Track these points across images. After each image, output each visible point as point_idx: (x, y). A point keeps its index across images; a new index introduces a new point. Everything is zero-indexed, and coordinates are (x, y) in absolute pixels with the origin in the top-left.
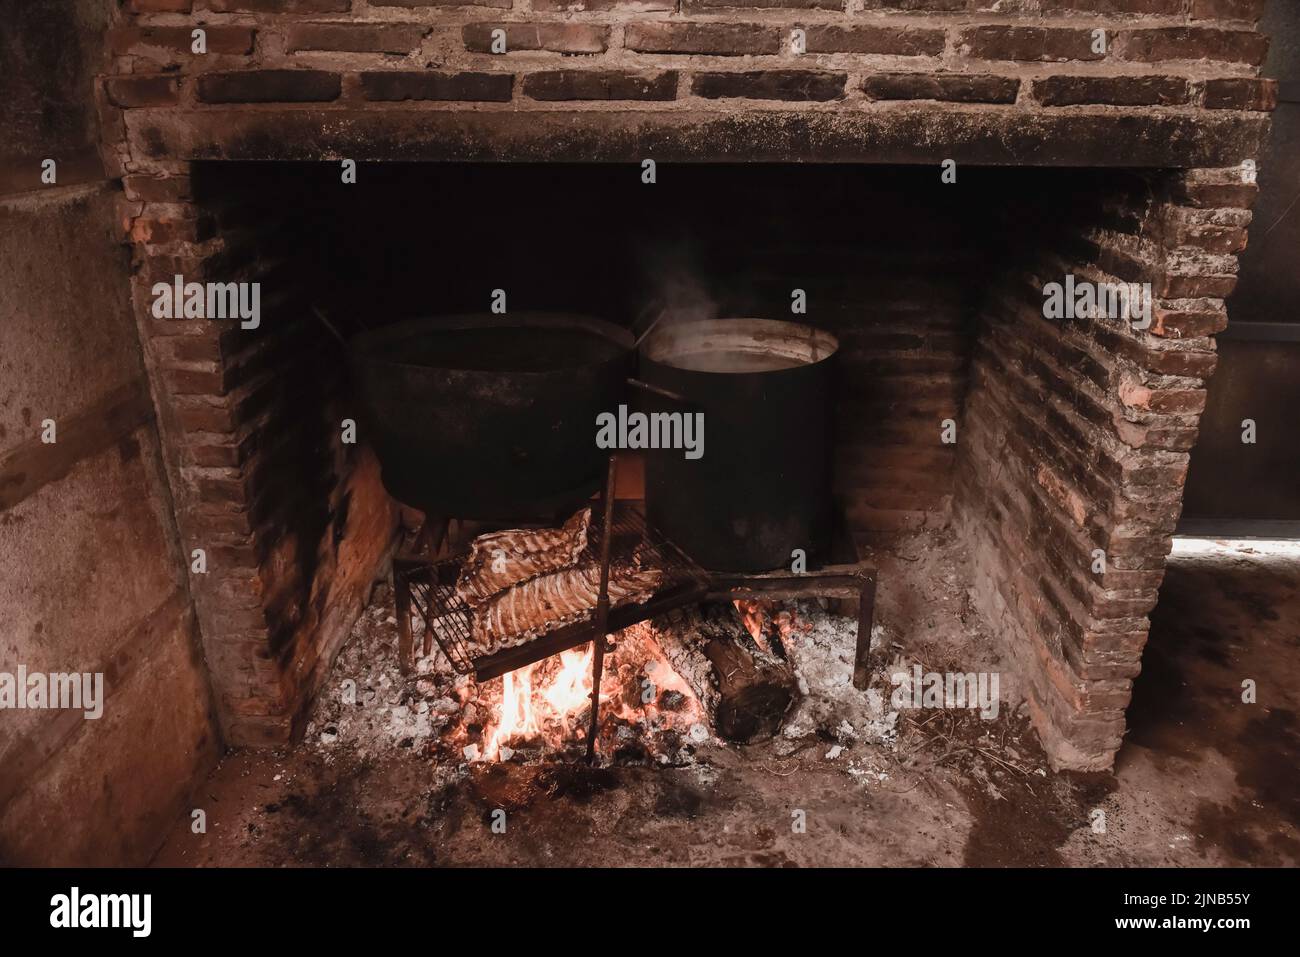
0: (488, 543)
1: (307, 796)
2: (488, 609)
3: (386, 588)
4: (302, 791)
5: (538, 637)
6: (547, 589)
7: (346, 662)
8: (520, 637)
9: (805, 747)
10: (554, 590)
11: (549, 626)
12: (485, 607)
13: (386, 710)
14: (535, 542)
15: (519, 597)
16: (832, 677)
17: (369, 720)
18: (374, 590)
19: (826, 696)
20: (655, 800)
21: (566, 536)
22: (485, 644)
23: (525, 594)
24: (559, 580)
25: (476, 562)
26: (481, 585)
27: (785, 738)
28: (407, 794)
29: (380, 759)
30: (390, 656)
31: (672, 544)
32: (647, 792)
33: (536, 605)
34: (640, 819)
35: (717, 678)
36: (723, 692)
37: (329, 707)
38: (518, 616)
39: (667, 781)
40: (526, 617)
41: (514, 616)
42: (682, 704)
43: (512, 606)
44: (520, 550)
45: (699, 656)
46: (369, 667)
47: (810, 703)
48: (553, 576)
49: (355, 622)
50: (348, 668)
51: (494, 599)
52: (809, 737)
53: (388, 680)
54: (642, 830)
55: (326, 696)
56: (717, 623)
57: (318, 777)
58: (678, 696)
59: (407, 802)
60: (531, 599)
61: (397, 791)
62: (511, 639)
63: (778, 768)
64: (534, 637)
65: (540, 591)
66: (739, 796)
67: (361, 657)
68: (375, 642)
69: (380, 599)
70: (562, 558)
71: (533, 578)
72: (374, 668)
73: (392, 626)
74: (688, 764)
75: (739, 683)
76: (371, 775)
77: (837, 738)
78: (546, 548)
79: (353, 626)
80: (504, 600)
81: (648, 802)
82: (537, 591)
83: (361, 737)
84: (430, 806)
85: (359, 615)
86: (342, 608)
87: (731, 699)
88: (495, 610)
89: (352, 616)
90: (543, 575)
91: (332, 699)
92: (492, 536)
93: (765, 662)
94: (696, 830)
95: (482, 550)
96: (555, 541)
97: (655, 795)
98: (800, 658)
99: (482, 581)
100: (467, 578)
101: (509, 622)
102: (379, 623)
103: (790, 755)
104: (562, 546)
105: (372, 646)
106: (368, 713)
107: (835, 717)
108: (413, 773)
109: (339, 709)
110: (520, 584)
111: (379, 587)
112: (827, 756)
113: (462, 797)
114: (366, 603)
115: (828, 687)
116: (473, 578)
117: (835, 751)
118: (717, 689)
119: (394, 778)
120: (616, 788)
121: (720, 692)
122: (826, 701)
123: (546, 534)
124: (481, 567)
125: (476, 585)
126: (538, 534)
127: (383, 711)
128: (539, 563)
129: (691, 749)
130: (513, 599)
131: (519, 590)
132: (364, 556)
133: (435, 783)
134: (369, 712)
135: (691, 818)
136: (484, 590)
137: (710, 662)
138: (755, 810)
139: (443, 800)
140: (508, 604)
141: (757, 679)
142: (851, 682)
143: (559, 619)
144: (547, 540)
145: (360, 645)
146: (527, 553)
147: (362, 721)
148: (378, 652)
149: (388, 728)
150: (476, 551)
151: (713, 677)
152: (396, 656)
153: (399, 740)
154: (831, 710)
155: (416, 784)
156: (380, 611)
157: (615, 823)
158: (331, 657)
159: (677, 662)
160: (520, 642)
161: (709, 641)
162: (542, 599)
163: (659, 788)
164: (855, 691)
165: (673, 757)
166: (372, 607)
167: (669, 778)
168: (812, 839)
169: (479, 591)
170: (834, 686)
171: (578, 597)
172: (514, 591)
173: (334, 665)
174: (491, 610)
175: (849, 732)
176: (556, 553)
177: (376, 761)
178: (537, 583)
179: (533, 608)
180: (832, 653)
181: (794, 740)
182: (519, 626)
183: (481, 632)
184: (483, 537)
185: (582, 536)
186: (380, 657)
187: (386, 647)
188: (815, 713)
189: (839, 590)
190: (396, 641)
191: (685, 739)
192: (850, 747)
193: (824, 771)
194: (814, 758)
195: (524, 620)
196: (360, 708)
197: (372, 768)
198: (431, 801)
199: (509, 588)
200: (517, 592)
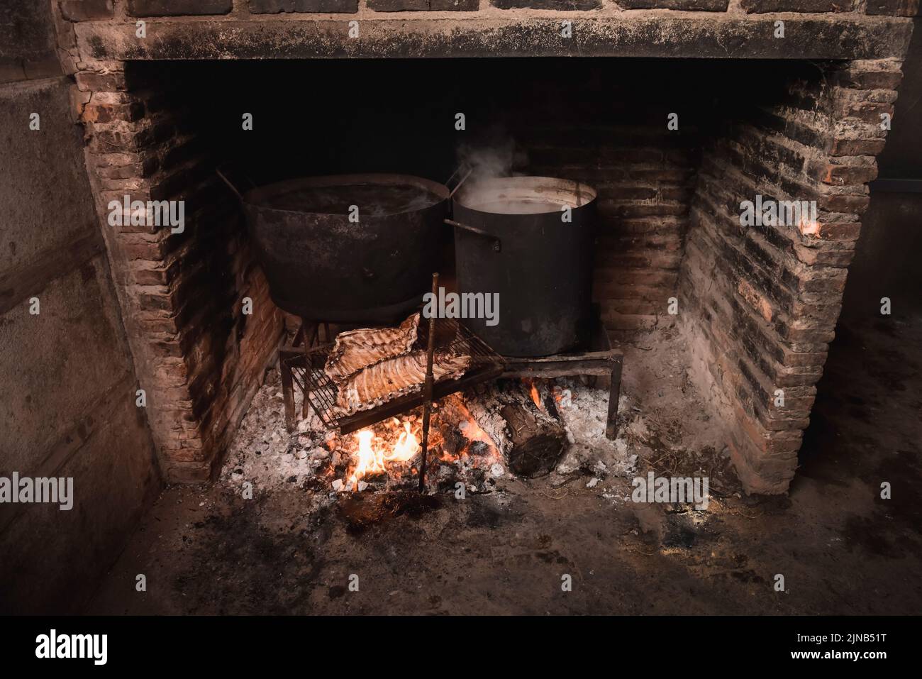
0: (347, 338)
1: (223, 516)
2: (347, 384)
3: (274, 373)
4: (220, 513)
5: (384, 403)
6: (390, 370)
7: (248, 424)
8: (370, 403)
9: (572, 479)
10: (395, 371)
12: (345, 382)
13: (277, 457)
14: (380, 338)
15: (370, 375)
16: (591, 431)
17: (265, 464)
18: (266, 374)
19: (587, 444)
20: (468, 517)
21: (402, 333)
22: (346, 408)
23: (374, 373)
24: (398, 363)
25: (338, 352)
26: (342, 367)
27: (558, 474)
28: (294, 514)
29: (274, 490)
30: (279, 419)
31: (477, 338)
32: (462, 511)
33: (382, 381)
34: (457, 529)
35: (511, 432)
36: (515, 441)
37: (237, 456)
38: (369, 388)
39: (475, 503)
40: (375, 390)
42: (486, 450)
43: (365, 381)
44: (370, 343)
45: (497, 417)
46: (264, 428)
47: (575, 449)
48: (394, 361)
49: (253, 397)
50: (249, 429)
52: (575, 472)
53: (278, 436)
54: (458, 536)
55: (234, 448)
56: (510, 394)
57: (230, 504)
58: (483, 445)
59: (293, 520)
61: (286, 512)
62: (364, 405)
63: (554, 494)
64: (381, 403)
65: (384, 371)
66: (527, 513)
67: (258, 421)
68: (268, 409)
69: (271, 380)
70: (399, 348)
71: (379, 362)
72: (267, 428)
73: (280, 400)
74: (490, 492)
75: (526, 435)
76: (267, 501)
77: (595, 473)
78: (388, 341)
79: (252, 398)
80: (359, 377)
81: (462, 517)
82: (382, 371)
83: (260, 476)
84: (310, 522)
85: (256, 391)
86: (244, 387)
87: (519, 447)
88: (353, 384)
89: (251, 392)
90: (387, 359)
91: (239, 449)
93: (544, 421)
94: (496, 536)
95: (342, 343)
96: (395, 337)
97: (467, 513)
98: (568, 418)
99: (343, 364)
100: (332, 362)
101: (363, 393)
102: (271, 397)
103: (562, 485)
104: (399, 340)
105: (266, 413)
106: (265, 459)
107: (593, 459)
108: (297, 500)
109: (244, 456)
110: (370, 366)
111: (270, 372)
112: (588, 485)
113: (332, 515)
114: (261, 384)
115: (589, 438)
116: (336, 362)
117: (593, 482)
118: (510, 439)
119: (284, 503)
120: (440, 508)
121: (512, 441)
122: (587, 448)
123: (388, 332)
124: (342, 355)
125: (338, 367)
126: (382, 332)
127: (275, 457)
128: (383, 352)
129: (492, 482)
130: (365, 377)
131: (369, 370)
132: (259, 351)
133: (312, 506)
135: (493, 529)
136: (344, 371)
137: (505, 421)
138: (538, 523)
139: (319, 517)
140: (362, 380)
141: (539, 432)
142: (605, 434)
143: (398, 390)
144: (389, 336)
145: (258, 413)
146: (375, 345)
147: (260, 465)
148: (270, 417)
149: (279, 469)
150: (338, 344)
151: (507, 431)
152: (283, 420)
153: (287, 477)
154: (591, 453)
155: (299, 507)
156: (271, 389)
157: (439, 532)
158: (237, 421)
159: (482, 421)
161: (504, 406)
162: (385, 377)
163: (470, 508)
164: (607, 441)
165: (480, 487)
166: (265, 386)
167: (477, 501)
168: (577, 542)
169: (341, 372)
170: (592, 437)
171: (411, 375)
172: (366, 371)
173: (239, 427)
174: (350, 385)
175: (603, 469)
176: (395, 345)
177: (271, 492)
179: (380, 383)
180: (591, 414)
181: (564, 475)
183: (343, 399)
185: (414, 332)
186: (272, 421)
187: (276, 414)
188: (578, 456)
189: (596, 370)
190: (283, 409)
191: (488, 475)
192: (604, 479)
193: (586, 495)
194: (579, 487)
196: (258, 456)
197: (269, 497)
198: (310, 518)
199: (363, 369)
200: (368, 372)
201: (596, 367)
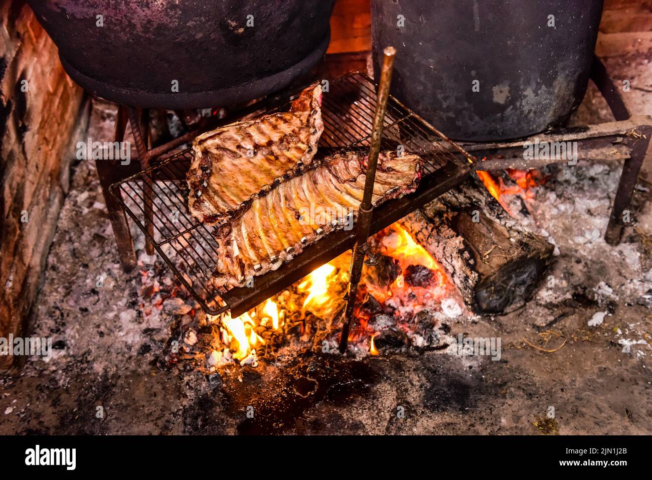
0: (209, 143)
1: (48, 428)
2: (230, 231)
3: (85, 168)
4: (41, 423)
5: (295, 256)
6: (294, 196)
7: (59, 260)
8: (274, 262)
9: (564, 315)
10: (301, 195)
11: (305, 241)
13: (115, 313)
14: (262, 133)
15: (265, 208)
16: (582, 234)
17: (98, 326)
18: (72, 172)
19: (578, 255)
20: (422, 393)
21: (296, 122)
23: (270, 205)
26: (216, 198)
27: (538, 304)
28: (158, 413)
29: (120, 373)
30: (107, 249)
31: (417, 116)
32: (412, 384)
33: (285, 216)
34: (411, 417)
35: (473, 256)
36: (481, 270)
37: (51, 314)
38: (266, 232)
39: (429, 369)
40: (276, 233)
41: (262, 234)
42: (430, 277)
43: (258, 220)
44: (249, 146)
45: (447, 231)
46: (86, 266)
47: (563, 264)
49: (59, 214)
50: (62, 268)
51: (235, 215)
52: (565, 303)
53: (110, 279)
54: (415, 430)
55: (45, 303)
56: (460, 191)
57: (55, 404)
58: (425, 272)
59: (160, 423)
60: (278, 209)
61: (146, 411)
62: (265, 266)
63: (541, 342)
64: (290, 257)
65: (286, 199)
66: (510, 381)
67: (74, 253)
68: (86, 233)
69: (82, 182)
70: (298, 149)
72: (91, 265)
73: (101, 213)
74: (446, 346)
75: (498, 260)
76: (113, 394)
77: (596, 303)
78: (275, 137)
79: (58, 218)
80: (246, 216)
81: (414, 396)
82: (283, 199)
83: (93, 348)
84: (185, 424)
85: (62, 204)
86: (42, 205)
87: (488, 278)
88: (240, 230)
89: (54, 209)
91: (52, 304)
92: (211, 133)
93: (519, 232)
94: (472, 425)
95: (206, 152)
96: (285, 128)
97: (421, 387)
98: (543, 214)
99: (215, 192)
100: (200, 193)
101: (258, 243)
102: (86, 211)
103: (550, 325)
104: (295, 134)
105: (84, 238)
106: (96, 319)
107: (589, 278)
108: (160, 387)
109: (62, 315)
110: (263, 194)
111: (78, 169)
112: (590, 323)
113: (218, 410)
114: (66, 190)
115: (579, 244)
116: (205, 191)
117: (598, 319)
118: (473, 268)
119: (140, 393)
120: (380, 382)
121: (477, 272)
122: (578, 262)
123: (273, 120)
124: (211, 174)
125: (211, 199)
126: (262, 121)
127: (111, 315)
128: (272, 158)
129: (446, 328)
130: (257, 214)
131: (262, 200)
132: (55, 140)
133: (185, 396)
134: (96, 317)
135: (465, 412)
136: (220, 204)
137: (460, 238)
138: (530, 396)
139: (198, 415)
140: (254, 219)
141: (516, 254)
142: (603, 237)
143: (315, 231)
144: (275, 127)
145: (70, 240)
146: (257, 147)
147: (91, 329)
148: (91, 244)
149: (121, 334)
150: (199, 154)
151: (466, 255)
152: (113, 251)
153: (137, 347)
154: (585, 270)
155: (164, 398)
156: (85, 195)
157: (385, 424)
158: (41, 262)
159: (420, 236)
160: (275, 267)
161: (456, 213)
162: (289, 208)
163: (423, 378)
164: (608, 248)
165: (430, 340)
166: (74, 192)
167: (431, 365)
168: (597, 427)
169: (217, 207)
170: (585, 244)
171: (329, 201)
172: (257, 204)
173: (45, 266)
174: (235, 231)
175: (608, 294)
176: (289, 143)
177: (116, 376)
178: (281, 189)
179: (282, 220)
180: (578, 205)
181: (550, 306)
182: (271, 246)
183: (228, 260)
184: (202, 136)
185: (318, 120)
186: (95, 252)
187: (99, 238)
188: (569, 275)
190: (109, 230)
191: (439, 317)
192: (611, 311)
193: (592, 343)
194: (575, 326)
195: (274, 236)
196: (85, 314)
197: (114, 386)
198: (186, 418)
199: (251, 201)
200: (261, 205)
201: (603, 146)
